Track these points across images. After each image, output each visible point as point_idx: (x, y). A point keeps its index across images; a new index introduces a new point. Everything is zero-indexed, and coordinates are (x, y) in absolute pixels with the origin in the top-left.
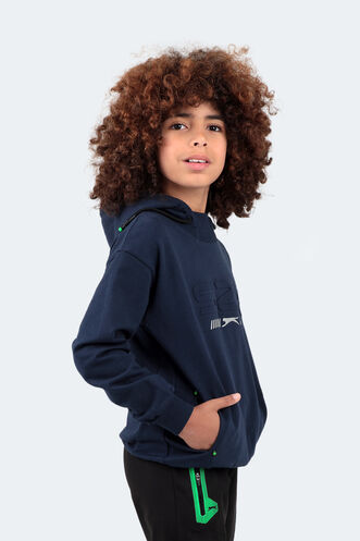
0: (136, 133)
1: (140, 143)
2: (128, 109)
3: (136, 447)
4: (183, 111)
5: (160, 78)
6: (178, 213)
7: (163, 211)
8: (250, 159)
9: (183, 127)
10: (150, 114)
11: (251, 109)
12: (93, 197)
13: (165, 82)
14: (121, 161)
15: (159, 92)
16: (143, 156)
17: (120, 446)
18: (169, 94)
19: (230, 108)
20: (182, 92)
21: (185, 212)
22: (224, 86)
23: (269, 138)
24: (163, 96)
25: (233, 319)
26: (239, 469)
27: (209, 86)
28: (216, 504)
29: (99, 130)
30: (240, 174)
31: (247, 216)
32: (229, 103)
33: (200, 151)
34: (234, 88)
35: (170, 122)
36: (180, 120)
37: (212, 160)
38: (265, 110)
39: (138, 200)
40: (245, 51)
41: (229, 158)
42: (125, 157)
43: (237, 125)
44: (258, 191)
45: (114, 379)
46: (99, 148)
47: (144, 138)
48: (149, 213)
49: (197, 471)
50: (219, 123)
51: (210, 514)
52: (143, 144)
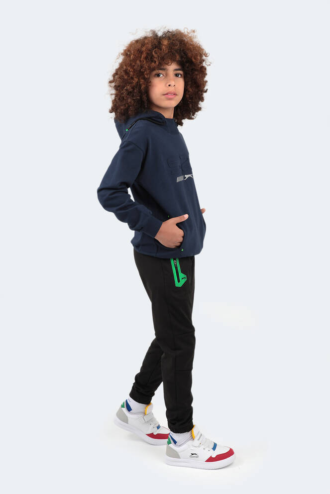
0: (136, 80)
1: (138, 85)
2: (132, 67)
3: (140, 248)
4: (162, 67)
5: (151, 50)
6: (158, 120)
7: (149, 119)
8: (197, 90)
9: (161, 75)
10: (145, 70)
11: (199, 65)
12: (111, 112)
13: (153, 53)
14: (128, 94)
15: (150, 58)
16: (140, 92)
17: (131, 248)
18: (155, 59)
19: (187, 65)
20: (163, 59)
21: (161, 119)
22: (184, 53)
23: (206, 79)
24: (152, 60)
25: (190, 175)
26: (196, 256)
27: (177, 55)
28: (185, 276)
29: (114, 76)
30: (192, 99)
31: (193, 119)
32: (186, 62)
33: (171, 89)
34: (190, 55)
35: (155, 72)
36: (160, 71)
37: (177, 94)
38: (204, 64)
39: (137, 114)
40: (194, 31)
41: (185, 90)
42: (131, 92)
43: (190, 73)
44: (199, 106)
45: (118, 207)
46: (115, 86)
47: (141, 83)
48: (142, 120)
49: (174, 259)
50: (181, 72)
51: (182, 282)
52: (140, 86)
